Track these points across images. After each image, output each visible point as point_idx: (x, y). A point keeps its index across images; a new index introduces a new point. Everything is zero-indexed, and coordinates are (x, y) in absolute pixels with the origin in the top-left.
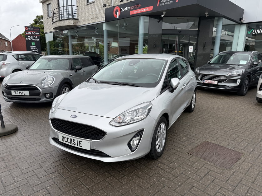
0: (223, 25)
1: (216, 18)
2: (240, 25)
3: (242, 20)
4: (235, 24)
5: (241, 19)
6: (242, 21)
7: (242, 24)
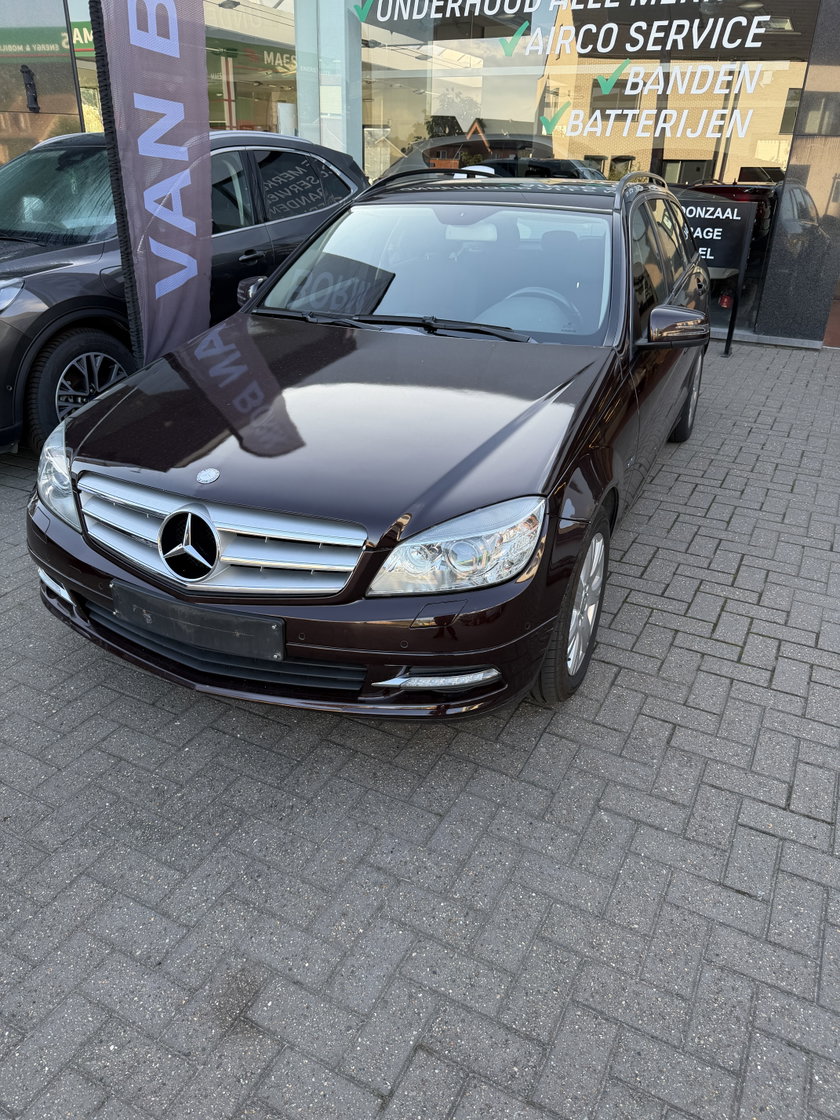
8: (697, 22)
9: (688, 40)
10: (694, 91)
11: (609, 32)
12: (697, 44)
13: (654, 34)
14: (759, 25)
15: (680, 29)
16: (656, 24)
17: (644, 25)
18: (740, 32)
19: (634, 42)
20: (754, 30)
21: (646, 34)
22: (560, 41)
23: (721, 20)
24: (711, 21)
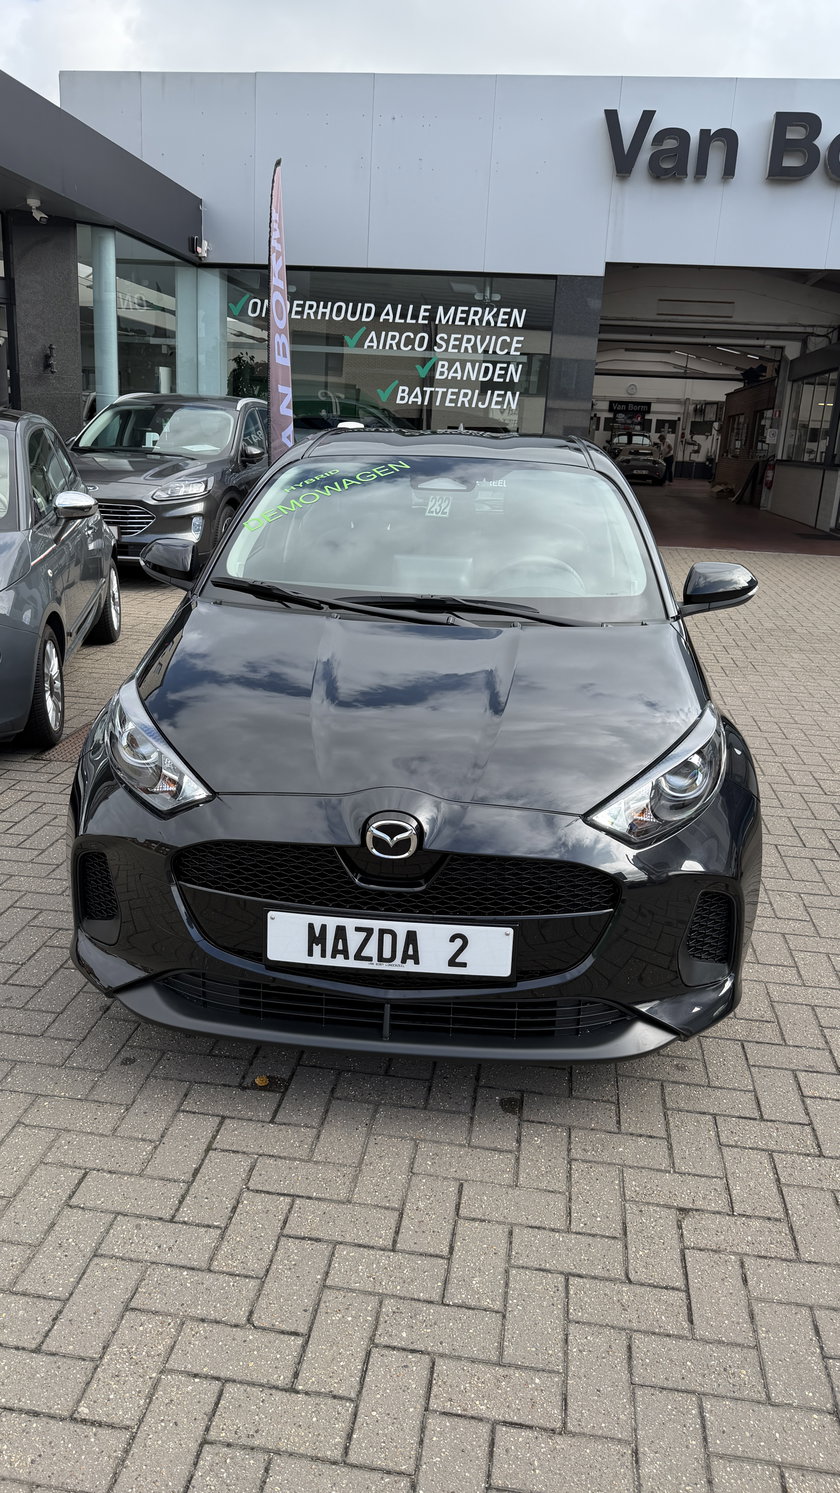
0: (119, 261)
1: (83, 232)
2: (195, 269)
3: (199, 249)
4: (172, 264)
5: (193, 244)
6: (202, 251)
7: (202, 265)
8: (479, 337)
9: (474, 348)
10: (481, 379)
11: (423, 338)
12: (480, 350)
13: (452, 342)
14: (518, 342)
15: (469, 341)
16: (453, 336)
17: (446, 337)
18: (506, 345)
19: (440, 346)
20: (514, 345)
21: (447, 342)
22: (389, 341)
23: (494, 338)
24: (488, 337)
